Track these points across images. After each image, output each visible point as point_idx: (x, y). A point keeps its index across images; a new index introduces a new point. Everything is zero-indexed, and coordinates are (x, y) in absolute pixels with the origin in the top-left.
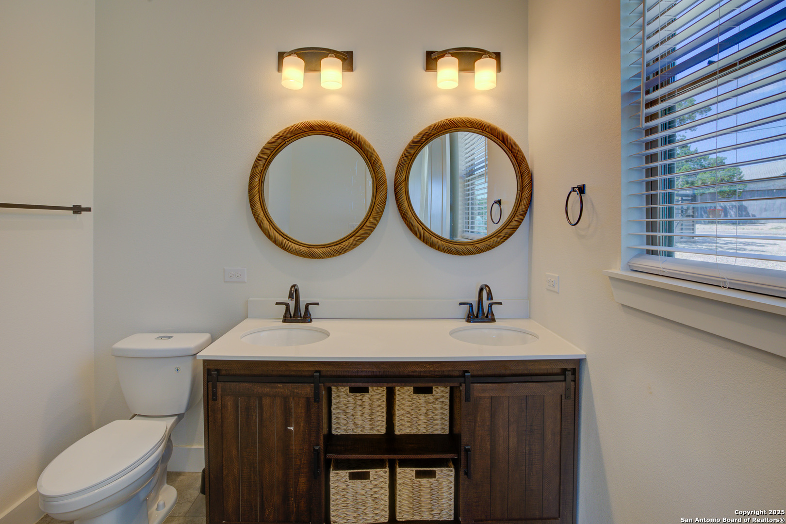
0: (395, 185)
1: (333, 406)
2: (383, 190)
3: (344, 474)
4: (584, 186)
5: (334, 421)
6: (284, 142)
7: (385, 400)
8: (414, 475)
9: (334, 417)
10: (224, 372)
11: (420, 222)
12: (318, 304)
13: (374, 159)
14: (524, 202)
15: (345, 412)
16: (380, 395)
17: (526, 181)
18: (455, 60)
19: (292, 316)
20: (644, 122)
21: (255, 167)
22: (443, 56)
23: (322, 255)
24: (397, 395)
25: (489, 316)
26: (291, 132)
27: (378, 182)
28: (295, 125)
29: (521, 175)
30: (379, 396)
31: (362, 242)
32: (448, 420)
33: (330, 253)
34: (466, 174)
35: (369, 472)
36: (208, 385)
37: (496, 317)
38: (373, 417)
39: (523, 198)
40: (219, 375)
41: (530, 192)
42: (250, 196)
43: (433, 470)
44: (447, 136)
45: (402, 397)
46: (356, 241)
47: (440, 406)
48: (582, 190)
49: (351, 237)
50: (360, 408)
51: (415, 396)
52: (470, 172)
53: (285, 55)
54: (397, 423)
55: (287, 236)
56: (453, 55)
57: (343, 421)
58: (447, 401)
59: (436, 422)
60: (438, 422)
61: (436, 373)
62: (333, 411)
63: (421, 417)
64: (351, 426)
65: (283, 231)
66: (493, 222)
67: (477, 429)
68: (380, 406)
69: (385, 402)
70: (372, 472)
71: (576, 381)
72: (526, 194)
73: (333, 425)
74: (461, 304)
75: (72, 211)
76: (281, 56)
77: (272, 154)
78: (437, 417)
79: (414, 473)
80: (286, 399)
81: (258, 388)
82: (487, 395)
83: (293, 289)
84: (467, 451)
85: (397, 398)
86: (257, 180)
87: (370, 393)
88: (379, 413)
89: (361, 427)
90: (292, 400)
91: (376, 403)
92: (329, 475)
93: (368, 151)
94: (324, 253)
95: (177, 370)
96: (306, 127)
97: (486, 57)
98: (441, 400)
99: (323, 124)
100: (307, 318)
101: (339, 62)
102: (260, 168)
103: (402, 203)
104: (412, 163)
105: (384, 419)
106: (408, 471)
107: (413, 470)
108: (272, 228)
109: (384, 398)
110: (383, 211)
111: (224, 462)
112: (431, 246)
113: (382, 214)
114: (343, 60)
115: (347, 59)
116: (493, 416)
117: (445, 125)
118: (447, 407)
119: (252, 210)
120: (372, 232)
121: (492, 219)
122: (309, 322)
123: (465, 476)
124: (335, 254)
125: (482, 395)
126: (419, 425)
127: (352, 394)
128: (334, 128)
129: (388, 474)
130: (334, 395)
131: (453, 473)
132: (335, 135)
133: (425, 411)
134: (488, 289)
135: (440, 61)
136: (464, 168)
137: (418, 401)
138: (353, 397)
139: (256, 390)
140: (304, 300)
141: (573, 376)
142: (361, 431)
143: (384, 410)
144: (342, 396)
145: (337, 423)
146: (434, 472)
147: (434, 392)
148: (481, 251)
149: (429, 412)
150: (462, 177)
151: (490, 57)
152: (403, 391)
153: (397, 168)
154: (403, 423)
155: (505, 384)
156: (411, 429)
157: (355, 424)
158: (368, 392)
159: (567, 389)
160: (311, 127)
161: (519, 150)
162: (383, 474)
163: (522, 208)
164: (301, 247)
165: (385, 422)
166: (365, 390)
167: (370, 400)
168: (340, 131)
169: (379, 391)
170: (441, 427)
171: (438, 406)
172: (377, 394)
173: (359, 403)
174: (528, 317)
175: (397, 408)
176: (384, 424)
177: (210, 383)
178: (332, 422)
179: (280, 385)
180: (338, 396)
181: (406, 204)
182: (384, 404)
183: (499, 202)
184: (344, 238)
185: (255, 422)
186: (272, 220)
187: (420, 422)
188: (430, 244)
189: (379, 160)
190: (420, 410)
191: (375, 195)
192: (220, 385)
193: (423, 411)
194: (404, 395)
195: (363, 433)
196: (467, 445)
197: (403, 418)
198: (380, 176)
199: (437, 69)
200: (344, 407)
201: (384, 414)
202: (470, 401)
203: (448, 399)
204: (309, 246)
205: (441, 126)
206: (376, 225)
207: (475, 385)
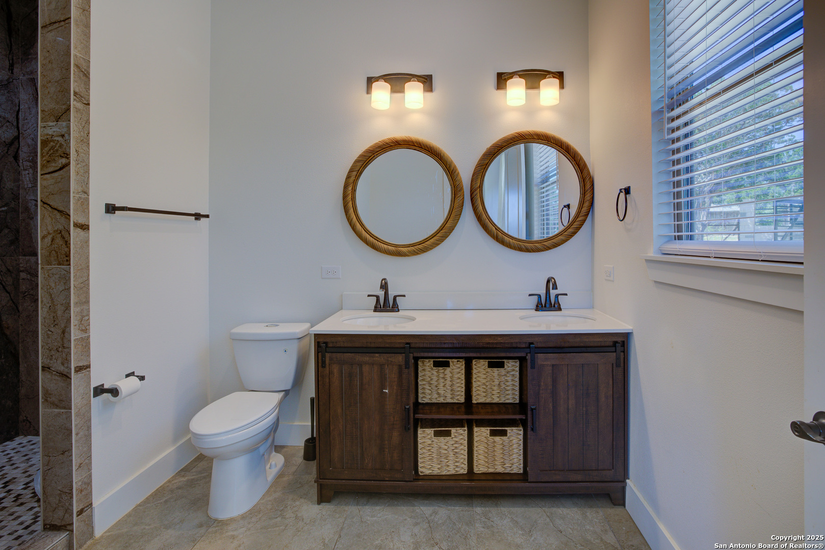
0: (471, 191)
1: (420, 379)
2: (460, 196)
3: (430, 431)
4: (629, 187)
5: (420, 391)
6: (373, 156)
7: (464, 373)
8: (489, 434)
9: (420, 387)
10: (330, 345)
11: (494, 223)
12: (404, 296)
13: (452, 169)
14: (587, 204)
15: (430, 384)
16: (460, 369)
17: (588, 186)
18: (523, 81)
19: (382, 307)
20: (666, 135)
21: (348, 177)
22: (512, 77)
23: (407, 253)
24: (474, 369)
25: (556, 306)
26: (379, 147)
27: (456, 189)
28: (383, 141)
29: (583, 180)
30: (458, 370)
31: (443, 241)
32: (518, 391)
33: (414, 251)
34: (541, 182)
35: (451, 430)
36: (318, 355)
37: (562, 307)
38: (454, 387)
39: (585, 201)
40: (327, 347)
41: (592, 196)
42: (344, 203)
43: (505, 430)
44: (522, 146)
45: (478, 371)
46: (437, 240)
47: (511, 378)
48: (627, 191)
49: (433, 237)
50: (443, 381)
51: (489, 370)
52: (545, 180)
53: (373, 80)
54: (474, 393)
55: (377, 237)
56: (521, 76)
57: (428, 391)
58: (517, 374)
59: (507, 392)
60: (509, 392)
61: (506, 345)
62: (420, 383)
63: (495, 388)
64: (435, 396)
65: (373, 233)
66: (563, 225)
67: (541, 392)
68: (459, 378)
69: (464, 375)
70: (453, 430)
71: (625, 352)
72: (588, 197)
73: (419, 394)
74: (530, 295)
75: (194, 217)
76: (370, 81)
77: (363, 166)
78: (508, 388)
79: (488, 432)
80: (381, 366)
81: (359, 358)
82: (549, 363)
83: (383, 282)
84: (532, 410)
85: (474, 371)
86: (350, 188)
87: (451, 367)
88: (458, 385)
89: (444, 397)
90: (387, 367)
91: (457, 376)
92: (417, 432)
93: (446, 162)
94: (409, 252)
95: (285, 351)
96: (393, 142)
97: (549, 78)
98: (512, 373)
99: (407, 139)
100: (394, 308)
101: (421, 85)
102: (352, 179)
103: (477, 207)
104: (486, 172)
105: (463, 390)
106: (483, 430)
107: (487, 430)
108: (363, 230)
109: (463, 372)
110: (461, 214)
111: (331, 419)
112: (503, 245)
113: (460, 217)
114: (423, 83)
115: (427, 81)
116: (554, 381)
117: (514, 138)
118: (517, 379)
119: (346, 215)
120: (451, 232)
121: (562, 222)
122: (396, 312)
123: (532, 432)
124: (419, 252)
125: (545, 363)
126: (493, 395)
127: (436, 368)
128: (416, 142)
129: (466, 432)
130: (420, 369)
131: (522, 432)
132: (418, 148)
133: (498, 383)
134: (553, 280)
135: (509, 82)
136: (539, 176)
137: (492, 374)
138: (436, 370)
139: (357, 359)
140: (392, 293)
141: (622, 348)
142: (444, 399)
143: (463, 382)
144: (427, 370)
145: (423, 393)
146: (506, 431)
147: (506, 366)
148: (548, 248)
149: (502, 384)
150: (537, 185)
151: (554, 77)
152: (479, 365)
153: (473, 176)
154: (480, 393)
155: (564, 354)
156: (486, 398)
157: (438, 394)
158: (449, 366)
159: (618, 359)
160: (396, 141)
161: (581, 158)
162: (463, 432)
163: (584, 210)
164: (389, 247)
165: (464, 392)
166: (446, 365)
167: (451, 373)
168: (422, 145)
169: (458, 366)
170: (512, 396)
171: (509, 379)
172: (457, 368)
173: (442, 375)
174: (592, 307)
175: (474, 380)
176: (463, 394)
177: (320, 354)
178: (419, 392)
179: (377, 355)
180: (424, 370)
181: (481, 207)
182: (463, 377)
183: (568, 206)
184: (427, 239)
185: (357, 386)
186: (363, 223)
187: (494, 392)
188: (503, 242)
189: (456, 170)
190: (493, 382)
191: (453, 201)
192: (328, 355)
193: (497, 382)
194: (480, 368)
195: (445, 402)
196: (533, 405)
197: (479, 388)
198: (458, 183)
199: (506, 89)
200: (429, 379)
201: (463, 385)
202: (534, 368)
203: (518, 372)
204: (396, 246)
205: (511, 139)
206: (455, 226)
207: (539, 355)
